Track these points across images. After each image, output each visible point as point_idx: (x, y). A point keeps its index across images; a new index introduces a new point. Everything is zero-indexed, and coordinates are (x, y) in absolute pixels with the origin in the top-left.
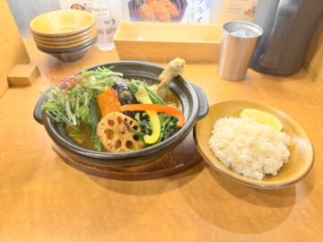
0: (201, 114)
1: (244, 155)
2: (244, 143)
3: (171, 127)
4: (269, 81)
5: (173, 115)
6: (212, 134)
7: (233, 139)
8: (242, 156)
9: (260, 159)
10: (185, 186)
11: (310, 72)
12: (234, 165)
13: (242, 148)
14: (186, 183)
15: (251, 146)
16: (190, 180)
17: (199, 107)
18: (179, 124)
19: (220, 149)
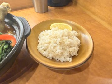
0: (26, 34)
1: (58, 50)
2: (56, 43)
3: (7, 49)
4: (58, 10)
5: (7, 39)
6: (38, 43)
7: (50, 42)
8: (57, 51)
9: (67, 49)
10: (31, 79)
11: (74, 2)
12: (54, 57)
13: (56, 46)
14: (31, 77)
15: (61, 43)
16: (33, 74)
17: (24, 29)
18: (12, 45)
19: (44, 51)
